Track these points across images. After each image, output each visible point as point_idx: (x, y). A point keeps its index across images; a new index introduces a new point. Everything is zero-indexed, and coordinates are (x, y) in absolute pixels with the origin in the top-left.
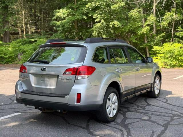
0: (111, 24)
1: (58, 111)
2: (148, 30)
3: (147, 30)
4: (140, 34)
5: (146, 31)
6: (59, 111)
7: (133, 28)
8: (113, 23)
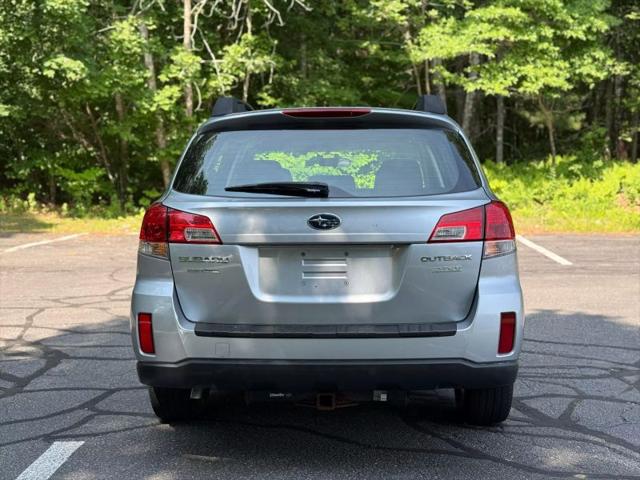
0: (50, 68)
1: (375, 399)
2: (175, 100)
3: (170, 98)
4: (149, 112)
5: (167, 101)
6: (384, 397)
7: (123, 87)
8: (60, 65)
